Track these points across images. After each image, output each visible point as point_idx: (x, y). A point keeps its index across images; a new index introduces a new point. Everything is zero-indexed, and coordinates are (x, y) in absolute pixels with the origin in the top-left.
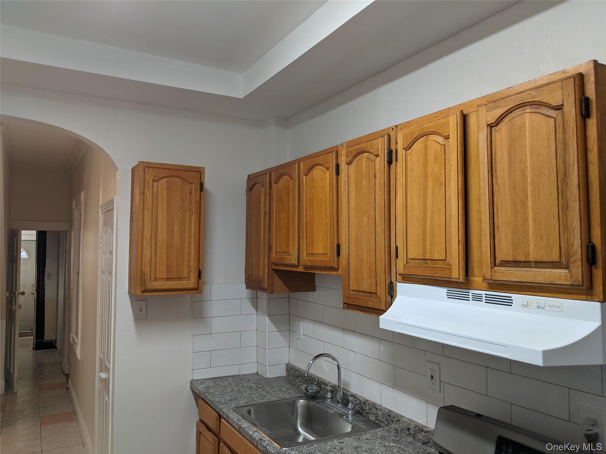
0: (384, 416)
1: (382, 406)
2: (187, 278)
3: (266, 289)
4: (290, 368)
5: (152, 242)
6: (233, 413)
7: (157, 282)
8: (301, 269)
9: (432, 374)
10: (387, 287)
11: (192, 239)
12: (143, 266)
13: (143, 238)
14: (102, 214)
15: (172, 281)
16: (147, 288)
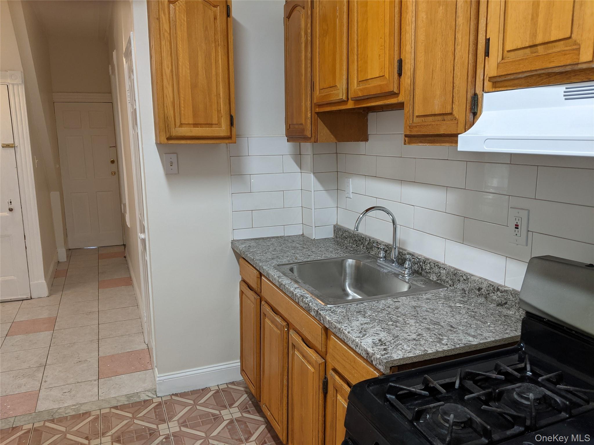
0: (448, 275)
1: (446, 265)
2: (217, 124)
3: (309, 138)
4: (338, 230)
5: (173, 79)
6: (274, 270)
7: (183, 128)
8: (350, 105)
9: (517, 223)
10: (469, 101)
11: (221, 77)
12: (165, 108)
13: (162, 75)
14: (126, 62)
15: (200, 127)
16: (172, 135)
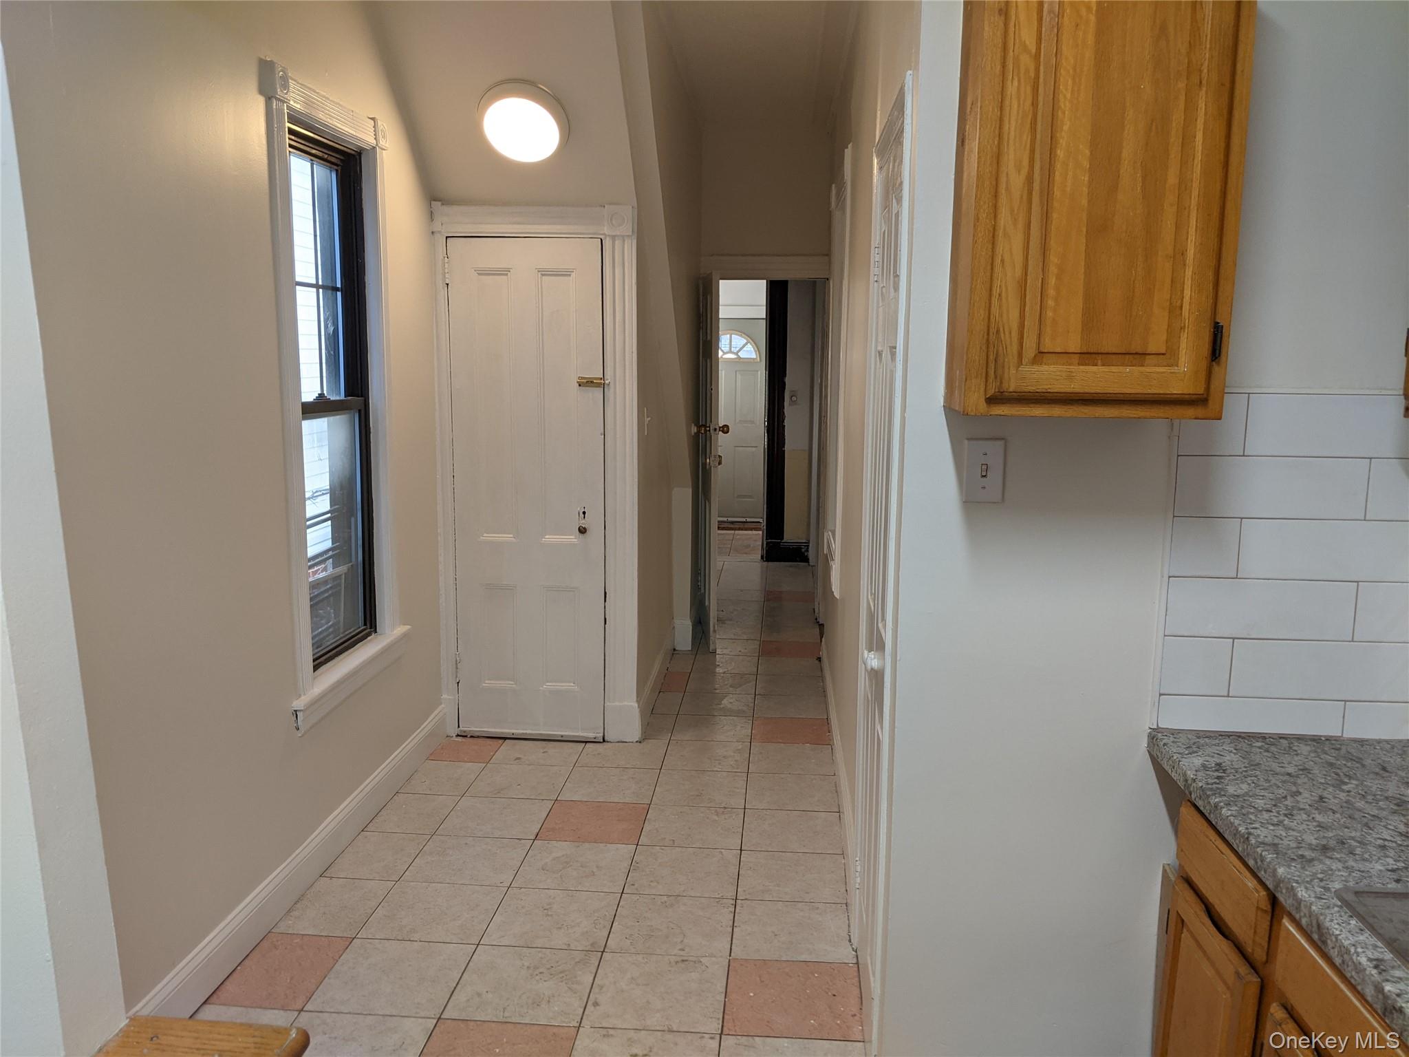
2: (1163, 354)
5: (1030, 208)
6: (1345, 918)
7: (1045, 368)
11: (1195, 193)
12: (995, 300)
13: (996, 196)
14: (881, 168)
15: (1103, 365)
16: (1005, 386)
